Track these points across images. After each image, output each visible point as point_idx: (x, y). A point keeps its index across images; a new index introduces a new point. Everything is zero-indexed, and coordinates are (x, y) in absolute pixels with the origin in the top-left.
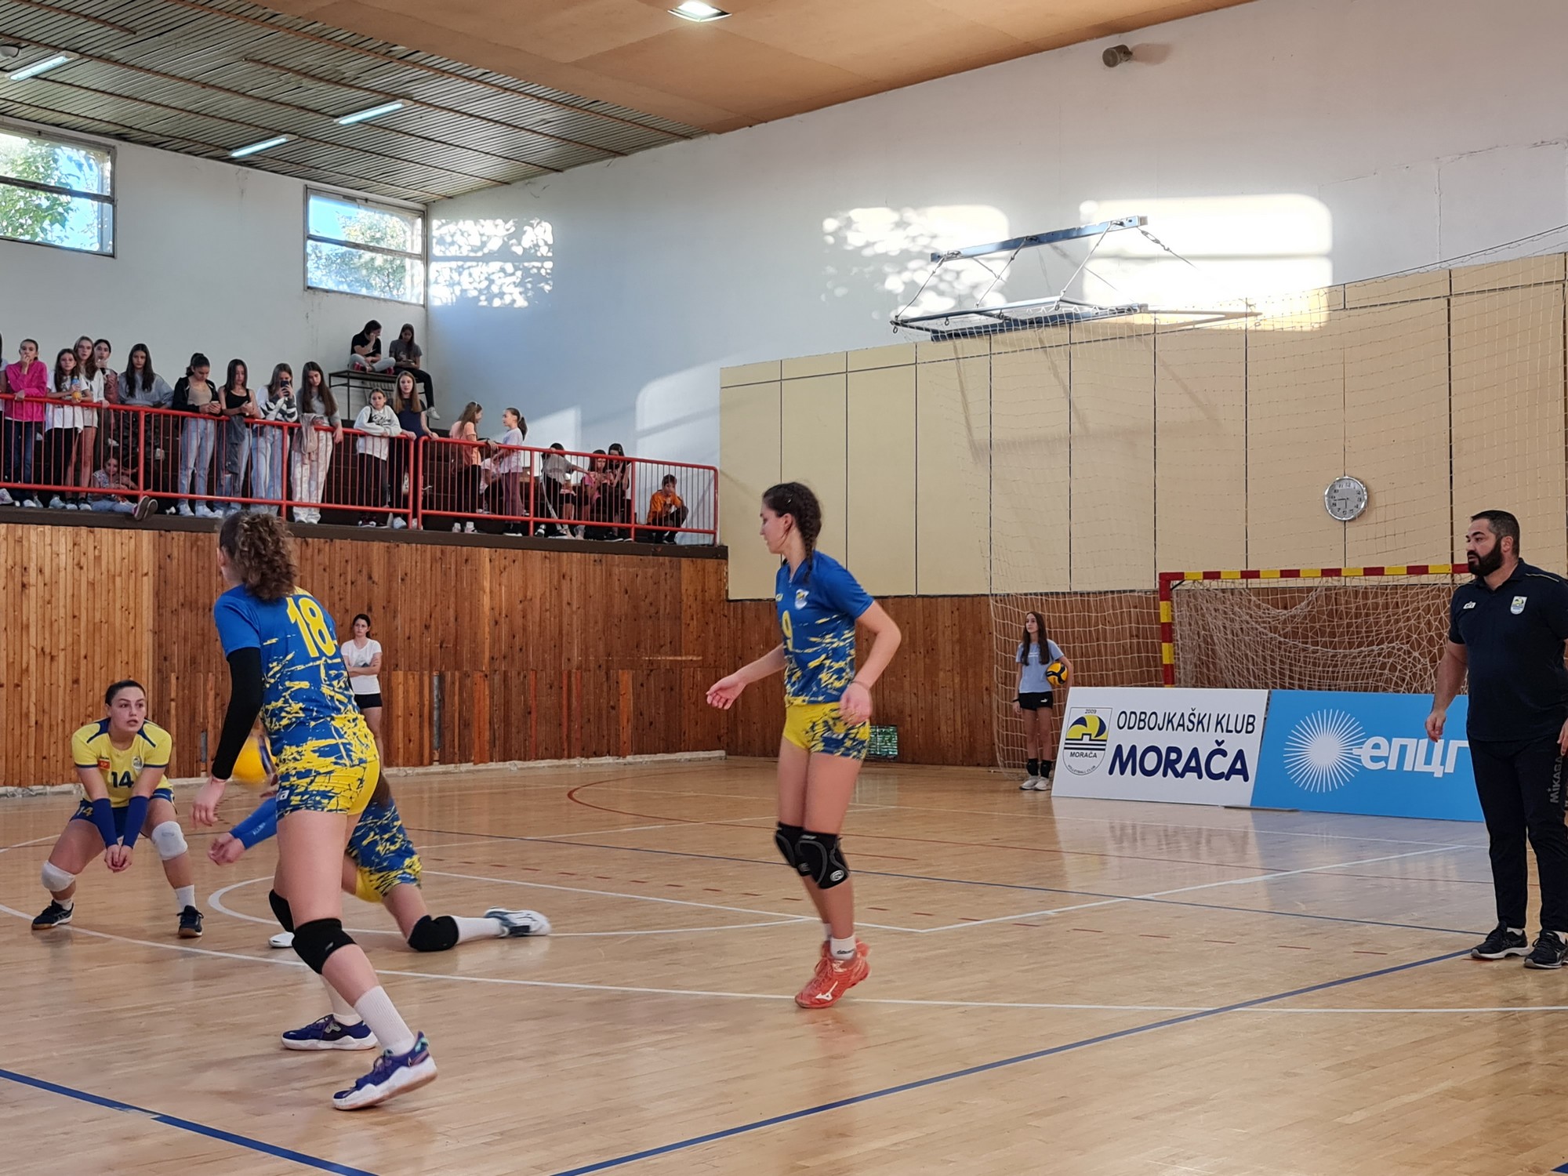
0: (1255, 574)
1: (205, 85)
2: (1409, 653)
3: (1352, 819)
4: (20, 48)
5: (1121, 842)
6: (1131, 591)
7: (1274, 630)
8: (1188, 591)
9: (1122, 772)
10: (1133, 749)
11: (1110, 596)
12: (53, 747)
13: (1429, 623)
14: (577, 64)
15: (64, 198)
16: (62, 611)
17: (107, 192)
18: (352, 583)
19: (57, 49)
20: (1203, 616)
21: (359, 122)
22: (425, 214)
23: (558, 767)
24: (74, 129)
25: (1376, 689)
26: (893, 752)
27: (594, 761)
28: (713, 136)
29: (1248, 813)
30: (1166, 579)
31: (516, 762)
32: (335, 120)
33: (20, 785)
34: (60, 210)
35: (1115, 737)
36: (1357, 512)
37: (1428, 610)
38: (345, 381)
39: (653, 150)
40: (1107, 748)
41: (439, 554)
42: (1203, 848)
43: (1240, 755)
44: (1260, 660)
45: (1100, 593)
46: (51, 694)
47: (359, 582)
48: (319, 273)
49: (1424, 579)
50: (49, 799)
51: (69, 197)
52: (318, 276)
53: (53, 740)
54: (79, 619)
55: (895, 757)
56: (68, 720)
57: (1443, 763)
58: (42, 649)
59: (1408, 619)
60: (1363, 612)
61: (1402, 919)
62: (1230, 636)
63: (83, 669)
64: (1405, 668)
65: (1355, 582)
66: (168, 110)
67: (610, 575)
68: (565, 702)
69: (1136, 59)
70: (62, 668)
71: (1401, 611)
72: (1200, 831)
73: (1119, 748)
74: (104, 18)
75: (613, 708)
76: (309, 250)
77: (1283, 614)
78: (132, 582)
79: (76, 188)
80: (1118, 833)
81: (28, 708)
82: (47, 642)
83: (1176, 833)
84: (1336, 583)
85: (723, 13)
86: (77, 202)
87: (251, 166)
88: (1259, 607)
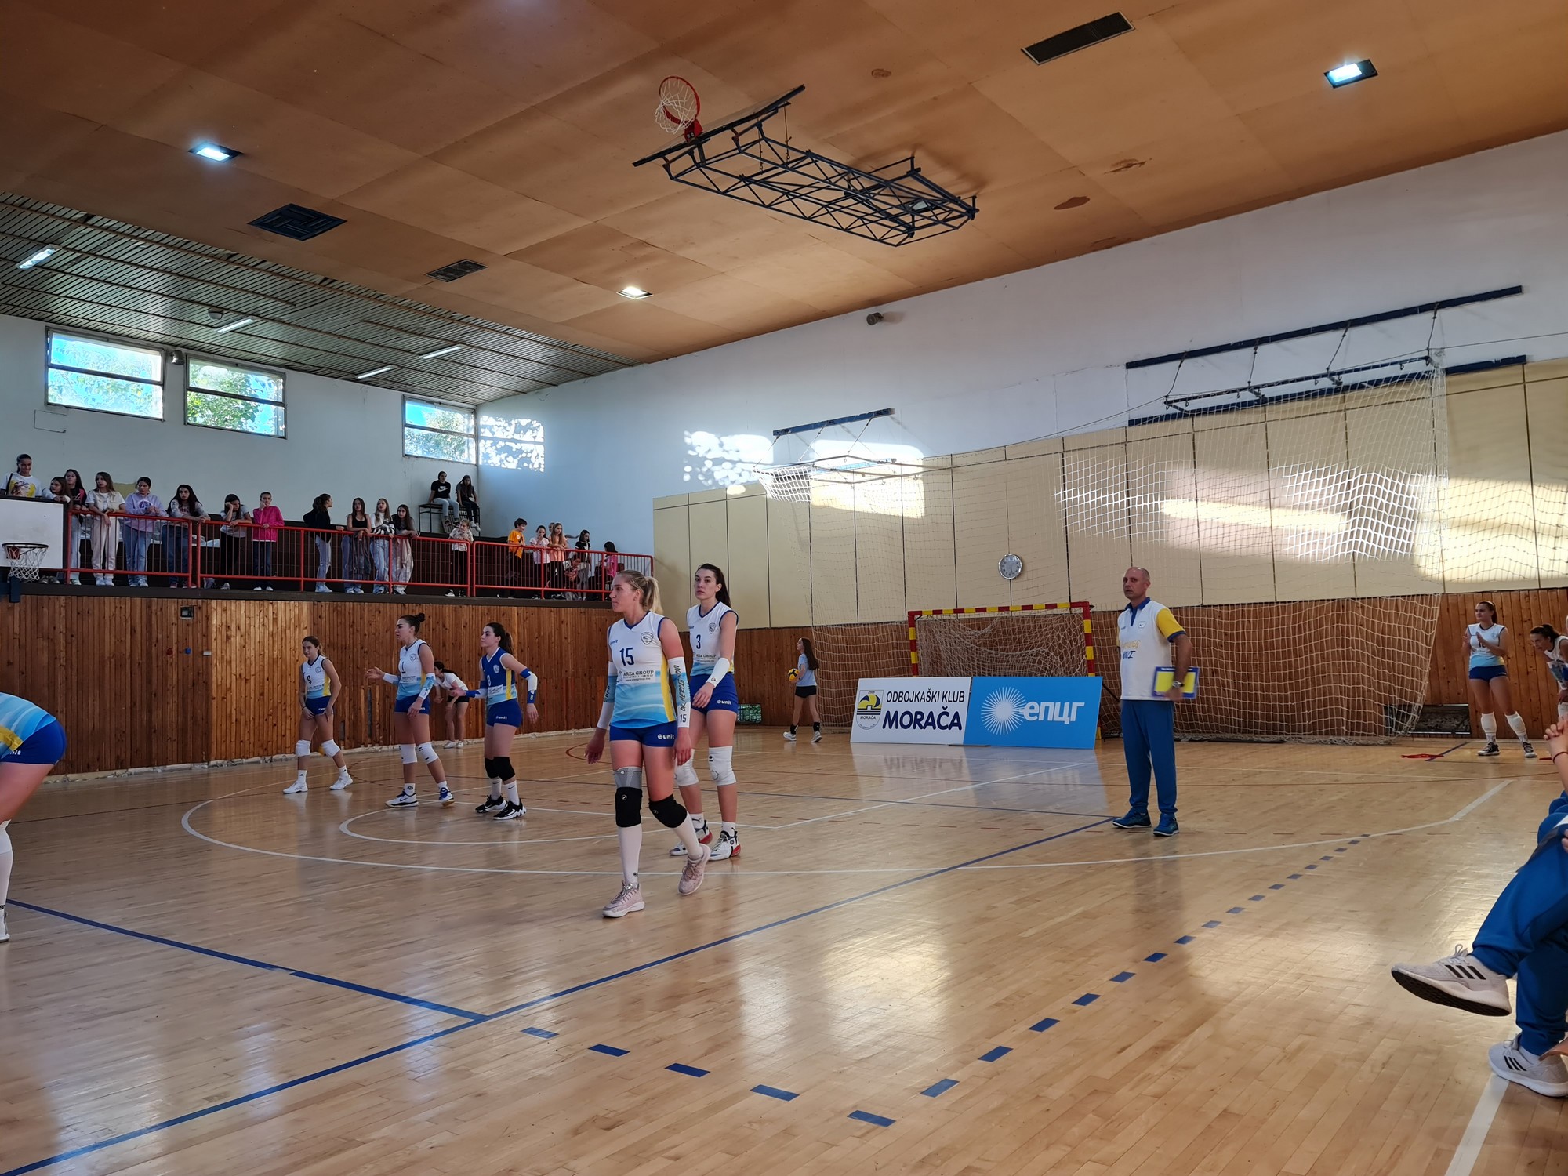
0: (962, 611)
1: (340, 336)
2: (1048, 653)
3: (1018, 751)
4: (223, 314)
5: (891, 768)
6: (892, 622)
7: (973, 642)
8: (925, 621)
9: (890, 727)
10: (896, 713)
11: (880, 625)
12: (247, 735)
13: (1058, 636)
14: (564, 324)
15: (253, 404)
16: (253, 651)
17: (280, 400)
18: (433, 630)
19: (246, 315)
20: (933, 635)
21: (434, 357)
22: (475, 411)
23: (561, 735)
24: (259, 363)
25: (1031, 675)
26: (759, 719)
27: (582, 731)
28: (645, 365)
29: (962, 749)
30: (912, 615)
31: (536, 733)
32: (420, 357)
33: (225, 759)
34: (251, 410)
35: (887, 707)
36: (1017, 574)
37: (1057, 629)
38: (428, 509)
39: (611, 373)
40: (881, 713)
41: (486, 612)
42: (937, 769)
43: (957, 715)
44: (966, 660)
45: (875, 623)
46: (245, 702)
47: (437, 629)
48: (412, 446)
49: (1055, 611)
50: (244, 767)
51: (257, 403)
52: (410, 449)
53: (247, 730)
54: (264, 656)
55: (760, 723)
56: (257, 718)
57: (1069, 716)
58: (240, 675)
59: (1047, 634)
60: (1022, 631)
61: (1051, 809)
62: (949, 647)
63: (266, 687)
64: (1046, 662)
65: (1017, 614)
66: (318, 351)
67: (590, 620)
68: (564, 695)
69: (886, 321)
70: (252, 687)
71: (1043, 630)
72: (935, 760)
73: (888, 713)
74: (274, 296)
75: (593, 699)
76: (406, 433)
77: (978, 633)
78: (297, 632)
79: (261, 397)
80: (889, 763)
81: (231, 711)
82: (243, 671)
83: (922, 762)
84: (1006, 615)
85: (649, 294)
86: (262, 406)
87: (369, 384)
88: (964, 629)
